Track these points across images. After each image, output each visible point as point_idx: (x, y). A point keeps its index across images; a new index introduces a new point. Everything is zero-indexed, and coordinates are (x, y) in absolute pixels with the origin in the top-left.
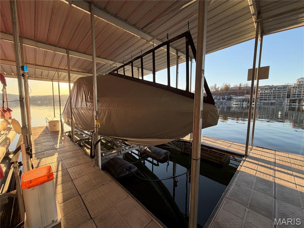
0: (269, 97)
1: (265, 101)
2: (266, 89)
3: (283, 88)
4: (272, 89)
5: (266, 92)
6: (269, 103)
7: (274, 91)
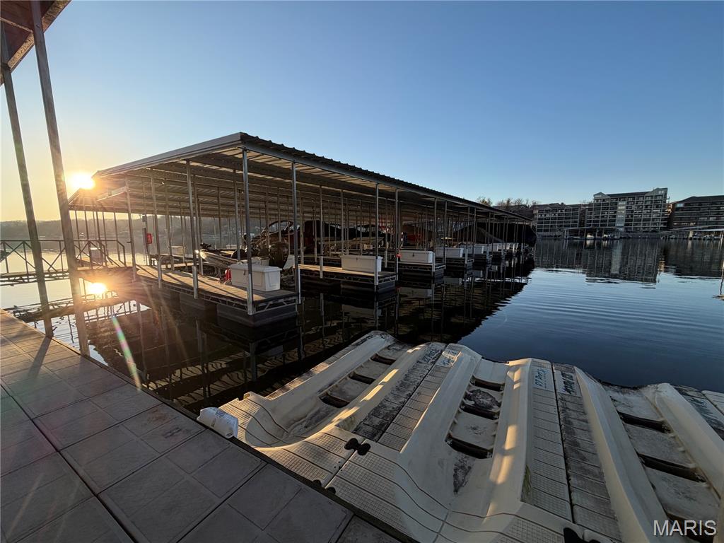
0: (551, 226)
1: (546, 234)
2: (547, 211)
3: (574, 210)
4: (557, 211)
5: (547, 216)
6: (550, 236)
7: (559, 215)
